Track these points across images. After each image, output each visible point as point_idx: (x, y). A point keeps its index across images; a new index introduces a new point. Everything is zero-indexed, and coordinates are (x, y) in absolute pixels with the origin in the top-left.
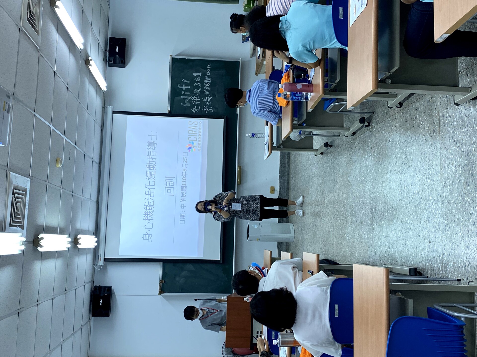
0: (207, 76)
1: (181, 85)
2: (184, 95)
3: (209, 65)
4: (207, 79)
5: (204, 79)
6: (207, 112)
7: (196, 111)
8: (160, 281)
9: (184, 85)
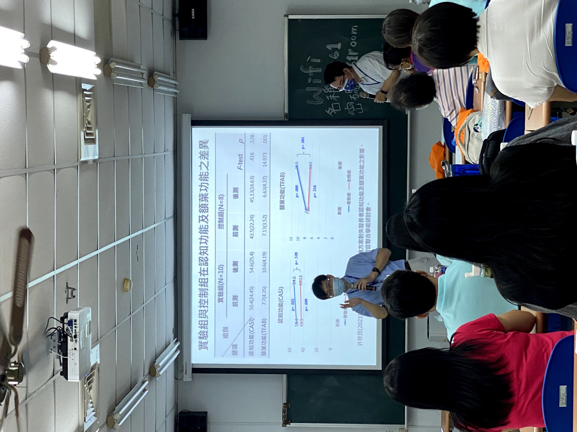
0: (351, 48)
1: (306, 68)
2: (312, 85)
3: (354, 28)
4: (351, 53)
5: (347, 54)
6: (353, 114)
7: (333, 112)
8: (284, 404)
9: (310, 67)
